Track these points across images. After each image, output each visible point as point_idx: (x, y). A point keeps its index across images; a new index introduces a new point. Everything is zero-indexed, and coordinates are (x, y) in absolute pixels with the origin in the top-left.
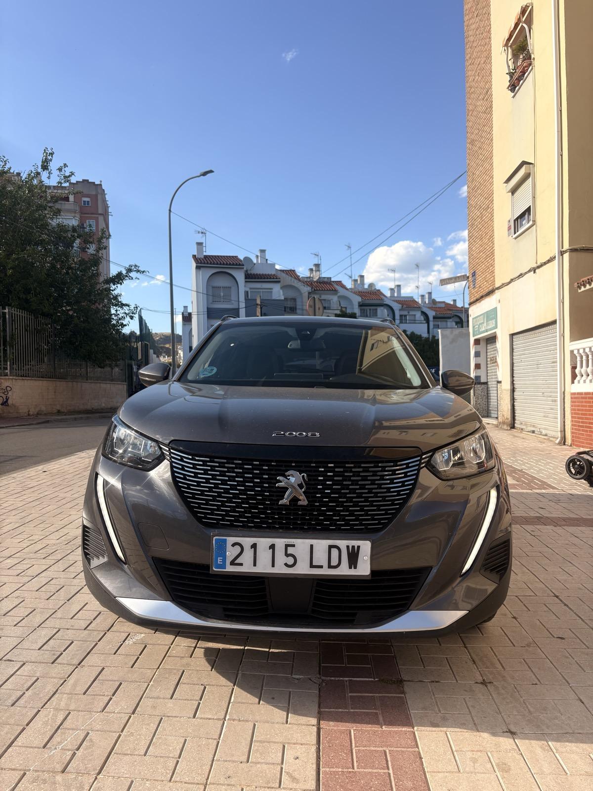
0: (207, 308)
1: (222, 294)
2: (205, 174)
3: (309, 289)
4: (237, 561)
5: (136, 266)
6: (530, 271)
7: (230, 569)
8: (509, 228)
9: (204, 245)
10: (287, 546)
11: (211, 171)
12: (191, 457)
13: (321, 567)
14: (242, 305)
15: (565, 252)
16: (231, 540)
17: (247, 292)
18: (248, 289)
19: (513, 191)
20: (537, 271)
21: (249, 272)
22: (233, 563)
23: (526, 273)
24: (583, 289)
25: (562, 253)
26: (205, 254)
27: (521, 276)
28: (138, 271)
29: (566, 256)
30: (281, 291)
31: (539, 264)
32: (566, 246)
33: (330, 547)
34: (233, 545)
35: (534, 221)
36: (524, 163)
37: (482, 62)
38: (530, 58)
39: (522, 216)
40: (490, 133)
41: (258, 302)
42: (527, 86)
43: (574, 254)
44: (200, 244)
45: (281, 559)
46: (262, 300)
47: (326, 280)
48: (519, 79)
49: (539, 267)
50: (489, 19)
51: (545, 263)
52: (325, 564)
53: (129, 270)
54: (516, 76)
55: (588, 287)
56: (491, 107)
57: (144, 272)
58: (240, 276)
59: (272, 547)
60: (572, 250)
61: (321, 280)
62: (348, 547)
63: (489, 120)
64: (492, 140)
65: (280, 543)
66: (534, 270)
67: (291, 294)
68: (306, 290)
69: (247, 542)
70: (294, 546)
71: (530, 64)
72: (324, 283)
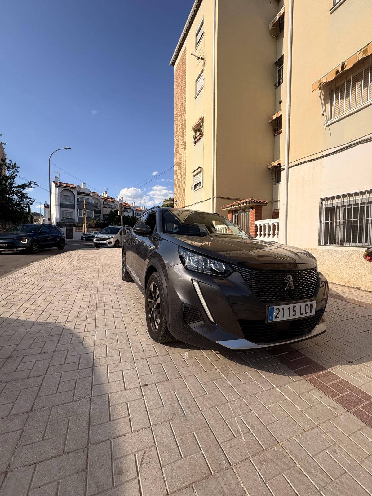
0: (61, 203)
1: (67, 198)
2: (67, 149)
3: (104, 200)
4: (277, 317)
5: (34, 182)
6: (200, 202)
7: (275, 320)
8: (192, 188)
9: (58, 178)
10: (294, 307)
11: (70, 148)
12: (250, 270)
13: (303, 314)
14: (76, 203)
15: (215, 197)
16: (276, 307)
17: (79, 199)
18: (79, 198)
19: (194, 176)
20: (203, 202)
21: (79, 191)
22: (276, 318)
23: (199, 203)
24: (224, 209)
25: (213, 198)
26: (59, 181)
27: (197, 203)
28: (35, 184)
29: (215, 199)
30: (93, 200)
31: (204, 200)
32: (215, 195)
33: (306, 305)
34: (276, 310)
35: (202, 186)
36: (200, 167)
37: (182, 132)
38: (202, 134)
39: (197, 185)
40: (185, 155)
41: (85, 203)
42: (200, 143)
43: (217, 198)
44: (56, 177)
45: (292, 313)
46: (86, 202)
47: (110, 197)
48: (198, 140)
49: (204, 201)
50: (185, 118)
51: (206, 200)
52: (304, 313)
53: (30, 183)
54: (196, 139)
55: (226, 209)
56: (185, 147)
57: (37, 185)
58: (76, 193)
59: (289, 308)
60: (217, 197)
61: (108, 197)
62: (310, 304)
63: (184, 152)
64: (185, 158)
65: (291, 306)
66: (202, 202)
67: (96, 201)
68: (102, 201)
69: (281, 307)
70: (296, 307)
71: (202, 136)
72: (109, 198)
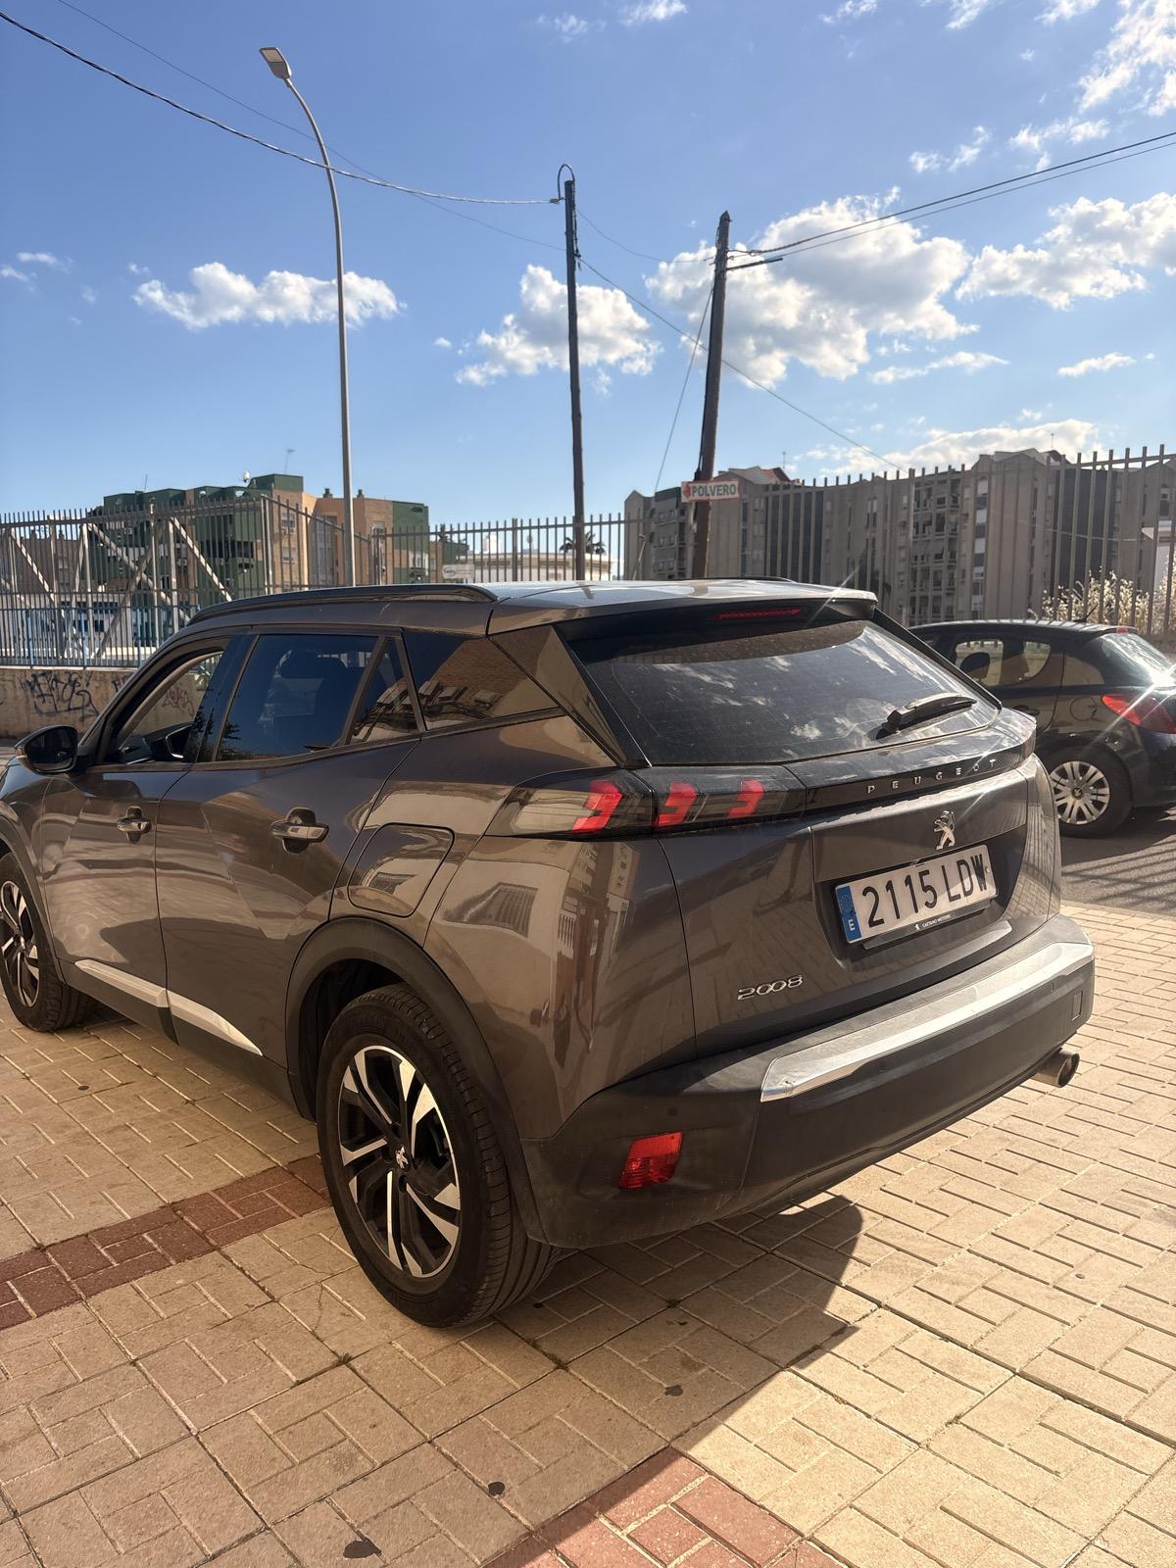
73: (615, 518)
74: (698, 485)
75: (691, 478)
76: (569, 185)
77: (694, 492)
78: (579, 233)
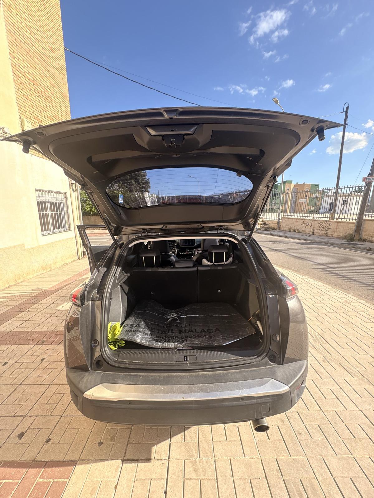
73: (333, 188)
74: (368, 178)
75: (367, 176)
76: (347, 108)
77: (366, 180)
78: (348, 119)
